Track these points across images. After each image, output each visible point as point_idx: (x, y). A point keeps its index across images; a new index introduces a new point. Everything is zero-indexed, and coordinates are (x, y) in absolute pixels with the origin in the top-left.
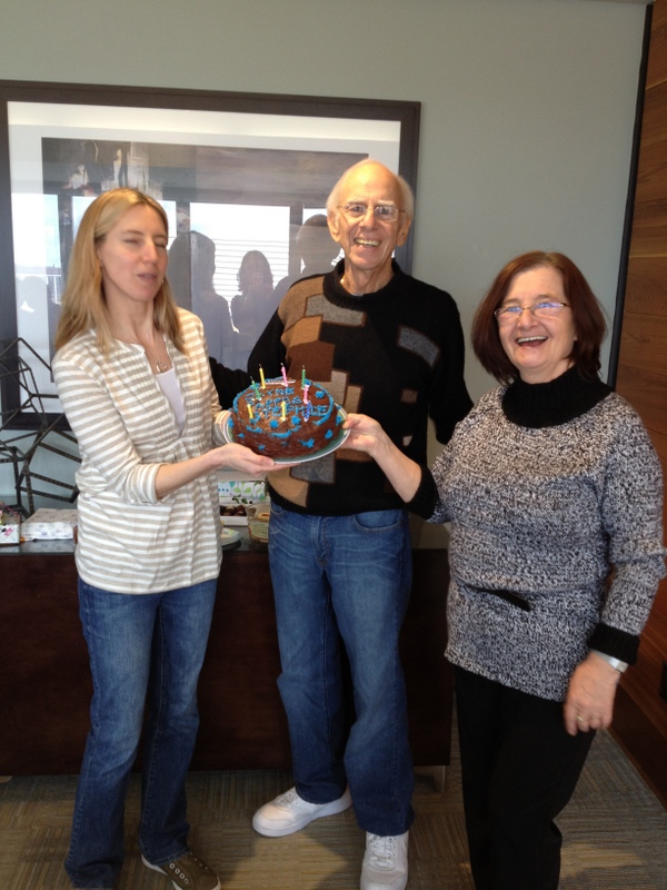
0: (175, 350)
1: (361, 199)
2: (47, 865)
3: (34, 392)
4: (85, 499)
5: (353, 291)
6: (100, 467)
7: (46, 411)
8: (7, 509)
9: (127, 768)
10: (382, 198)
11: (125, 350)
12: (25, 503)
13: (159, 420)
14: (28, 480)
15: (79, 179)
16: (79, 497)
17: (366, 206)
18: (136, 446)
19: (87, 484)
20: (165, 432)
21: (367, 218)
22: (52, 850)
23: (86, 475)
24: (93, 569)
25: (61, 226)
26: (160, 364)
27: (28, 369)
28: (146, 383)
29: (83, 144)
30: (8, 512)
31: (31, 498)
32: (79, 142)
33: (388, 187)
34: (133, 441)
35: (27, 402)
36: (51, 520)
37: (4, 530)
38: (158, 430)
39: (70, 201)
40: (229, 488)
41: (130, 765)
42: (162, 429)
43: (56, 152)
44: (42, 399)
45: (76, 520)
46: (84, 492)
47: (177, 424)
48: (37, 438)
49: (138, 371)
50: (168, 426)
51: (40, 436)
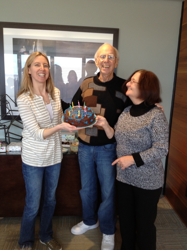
0: (51, 98)
1: (104, 54)
2: (13, 242)
3: (10, 109)
4: (24, 139)
5: (102, 81)
6: (29, 130)
7: (14, 115)
8: (2, 142)
9: (36, 215)
10: (110, 54)
11: (37, 97)
12: (8, 141)
13: (46, 118)
14: (8, 134)
15: (23, 50)
16: (23, 139)
17: (106, 56)
18: (39, 125)
19: (25, 135)
20: (47, 121)
21: (106, 59)
22: (15, 238)
23: (25, 132)
24: (26, 159)
25: (18, 63)
26: (47, 102)
27: (9, 103)
28: (43, 107)
29: (24, 40)
30: (3, 143)
31: (9, 139)
32: (23, 39)
33: (112, 50)
34: (38, 123)
35: (8, 112)
36: (15, 145)
37: (2, 148)
38: (45, 120)
39: (21, 56)
40: (65, 137)
41: (37, 214)
42: (46, 120)
43: (17, 42)
44: (13, 111)
45: (22, 145)
46: (24, 137)
47: (51, 119)
48: (11, 122)
49: (40, 103)
50: (48, 119)
51: (12, 122)
